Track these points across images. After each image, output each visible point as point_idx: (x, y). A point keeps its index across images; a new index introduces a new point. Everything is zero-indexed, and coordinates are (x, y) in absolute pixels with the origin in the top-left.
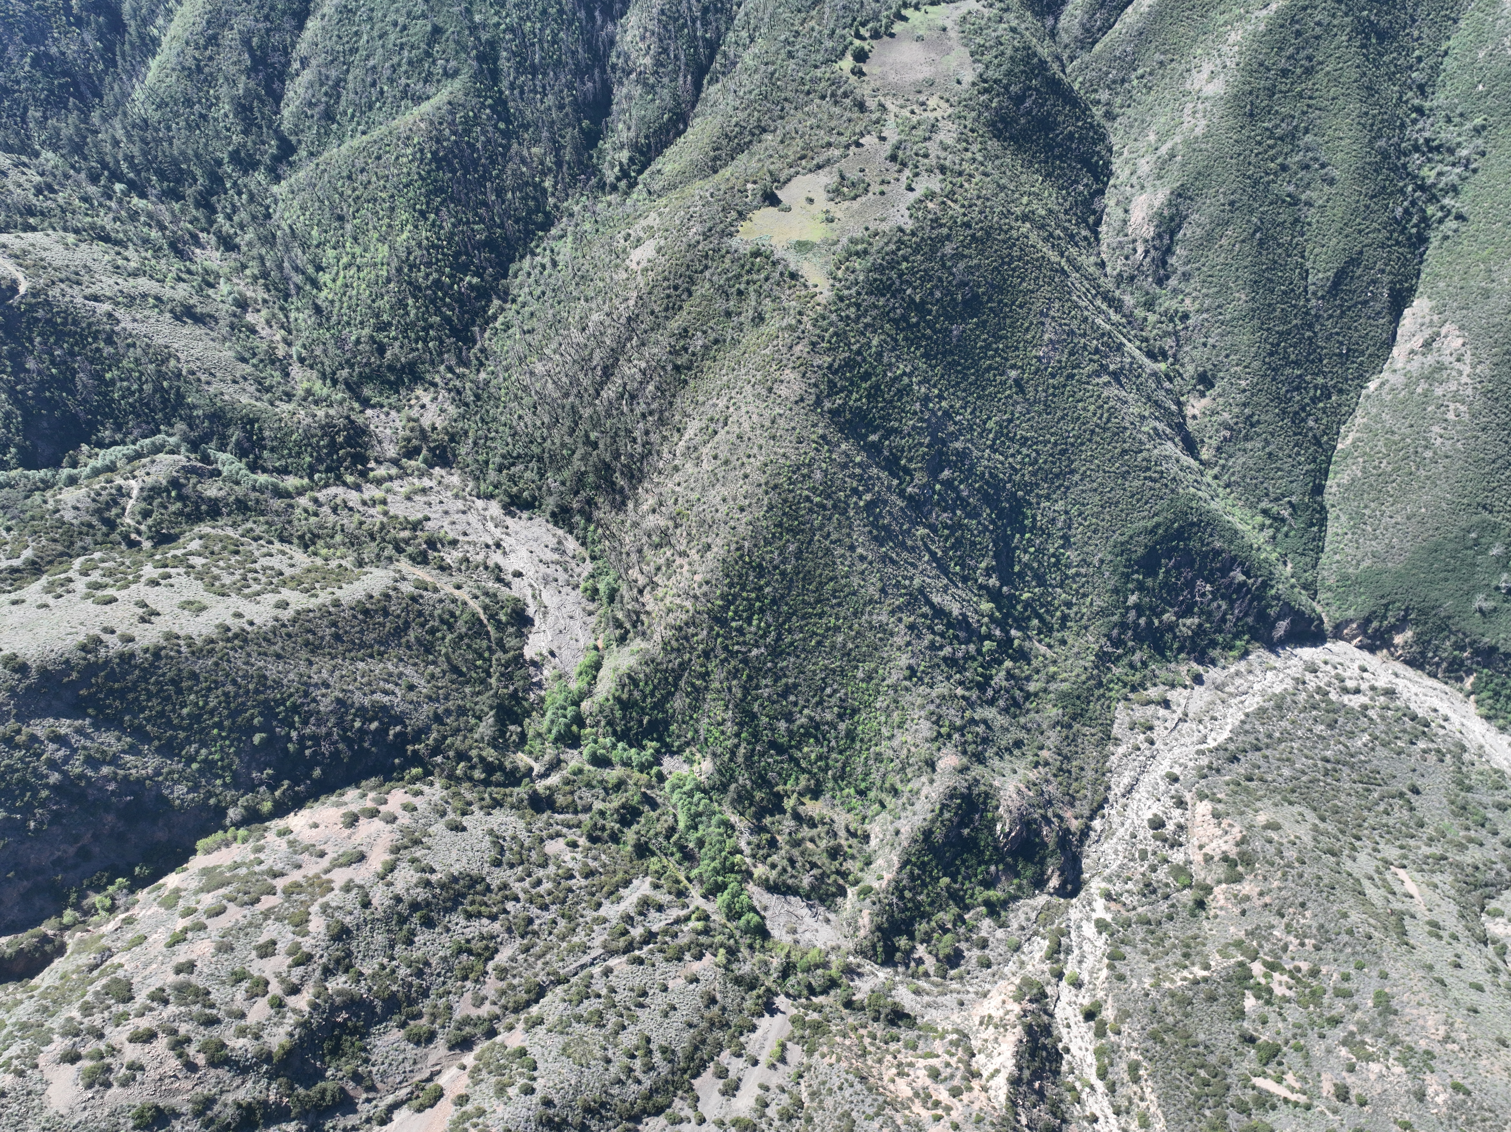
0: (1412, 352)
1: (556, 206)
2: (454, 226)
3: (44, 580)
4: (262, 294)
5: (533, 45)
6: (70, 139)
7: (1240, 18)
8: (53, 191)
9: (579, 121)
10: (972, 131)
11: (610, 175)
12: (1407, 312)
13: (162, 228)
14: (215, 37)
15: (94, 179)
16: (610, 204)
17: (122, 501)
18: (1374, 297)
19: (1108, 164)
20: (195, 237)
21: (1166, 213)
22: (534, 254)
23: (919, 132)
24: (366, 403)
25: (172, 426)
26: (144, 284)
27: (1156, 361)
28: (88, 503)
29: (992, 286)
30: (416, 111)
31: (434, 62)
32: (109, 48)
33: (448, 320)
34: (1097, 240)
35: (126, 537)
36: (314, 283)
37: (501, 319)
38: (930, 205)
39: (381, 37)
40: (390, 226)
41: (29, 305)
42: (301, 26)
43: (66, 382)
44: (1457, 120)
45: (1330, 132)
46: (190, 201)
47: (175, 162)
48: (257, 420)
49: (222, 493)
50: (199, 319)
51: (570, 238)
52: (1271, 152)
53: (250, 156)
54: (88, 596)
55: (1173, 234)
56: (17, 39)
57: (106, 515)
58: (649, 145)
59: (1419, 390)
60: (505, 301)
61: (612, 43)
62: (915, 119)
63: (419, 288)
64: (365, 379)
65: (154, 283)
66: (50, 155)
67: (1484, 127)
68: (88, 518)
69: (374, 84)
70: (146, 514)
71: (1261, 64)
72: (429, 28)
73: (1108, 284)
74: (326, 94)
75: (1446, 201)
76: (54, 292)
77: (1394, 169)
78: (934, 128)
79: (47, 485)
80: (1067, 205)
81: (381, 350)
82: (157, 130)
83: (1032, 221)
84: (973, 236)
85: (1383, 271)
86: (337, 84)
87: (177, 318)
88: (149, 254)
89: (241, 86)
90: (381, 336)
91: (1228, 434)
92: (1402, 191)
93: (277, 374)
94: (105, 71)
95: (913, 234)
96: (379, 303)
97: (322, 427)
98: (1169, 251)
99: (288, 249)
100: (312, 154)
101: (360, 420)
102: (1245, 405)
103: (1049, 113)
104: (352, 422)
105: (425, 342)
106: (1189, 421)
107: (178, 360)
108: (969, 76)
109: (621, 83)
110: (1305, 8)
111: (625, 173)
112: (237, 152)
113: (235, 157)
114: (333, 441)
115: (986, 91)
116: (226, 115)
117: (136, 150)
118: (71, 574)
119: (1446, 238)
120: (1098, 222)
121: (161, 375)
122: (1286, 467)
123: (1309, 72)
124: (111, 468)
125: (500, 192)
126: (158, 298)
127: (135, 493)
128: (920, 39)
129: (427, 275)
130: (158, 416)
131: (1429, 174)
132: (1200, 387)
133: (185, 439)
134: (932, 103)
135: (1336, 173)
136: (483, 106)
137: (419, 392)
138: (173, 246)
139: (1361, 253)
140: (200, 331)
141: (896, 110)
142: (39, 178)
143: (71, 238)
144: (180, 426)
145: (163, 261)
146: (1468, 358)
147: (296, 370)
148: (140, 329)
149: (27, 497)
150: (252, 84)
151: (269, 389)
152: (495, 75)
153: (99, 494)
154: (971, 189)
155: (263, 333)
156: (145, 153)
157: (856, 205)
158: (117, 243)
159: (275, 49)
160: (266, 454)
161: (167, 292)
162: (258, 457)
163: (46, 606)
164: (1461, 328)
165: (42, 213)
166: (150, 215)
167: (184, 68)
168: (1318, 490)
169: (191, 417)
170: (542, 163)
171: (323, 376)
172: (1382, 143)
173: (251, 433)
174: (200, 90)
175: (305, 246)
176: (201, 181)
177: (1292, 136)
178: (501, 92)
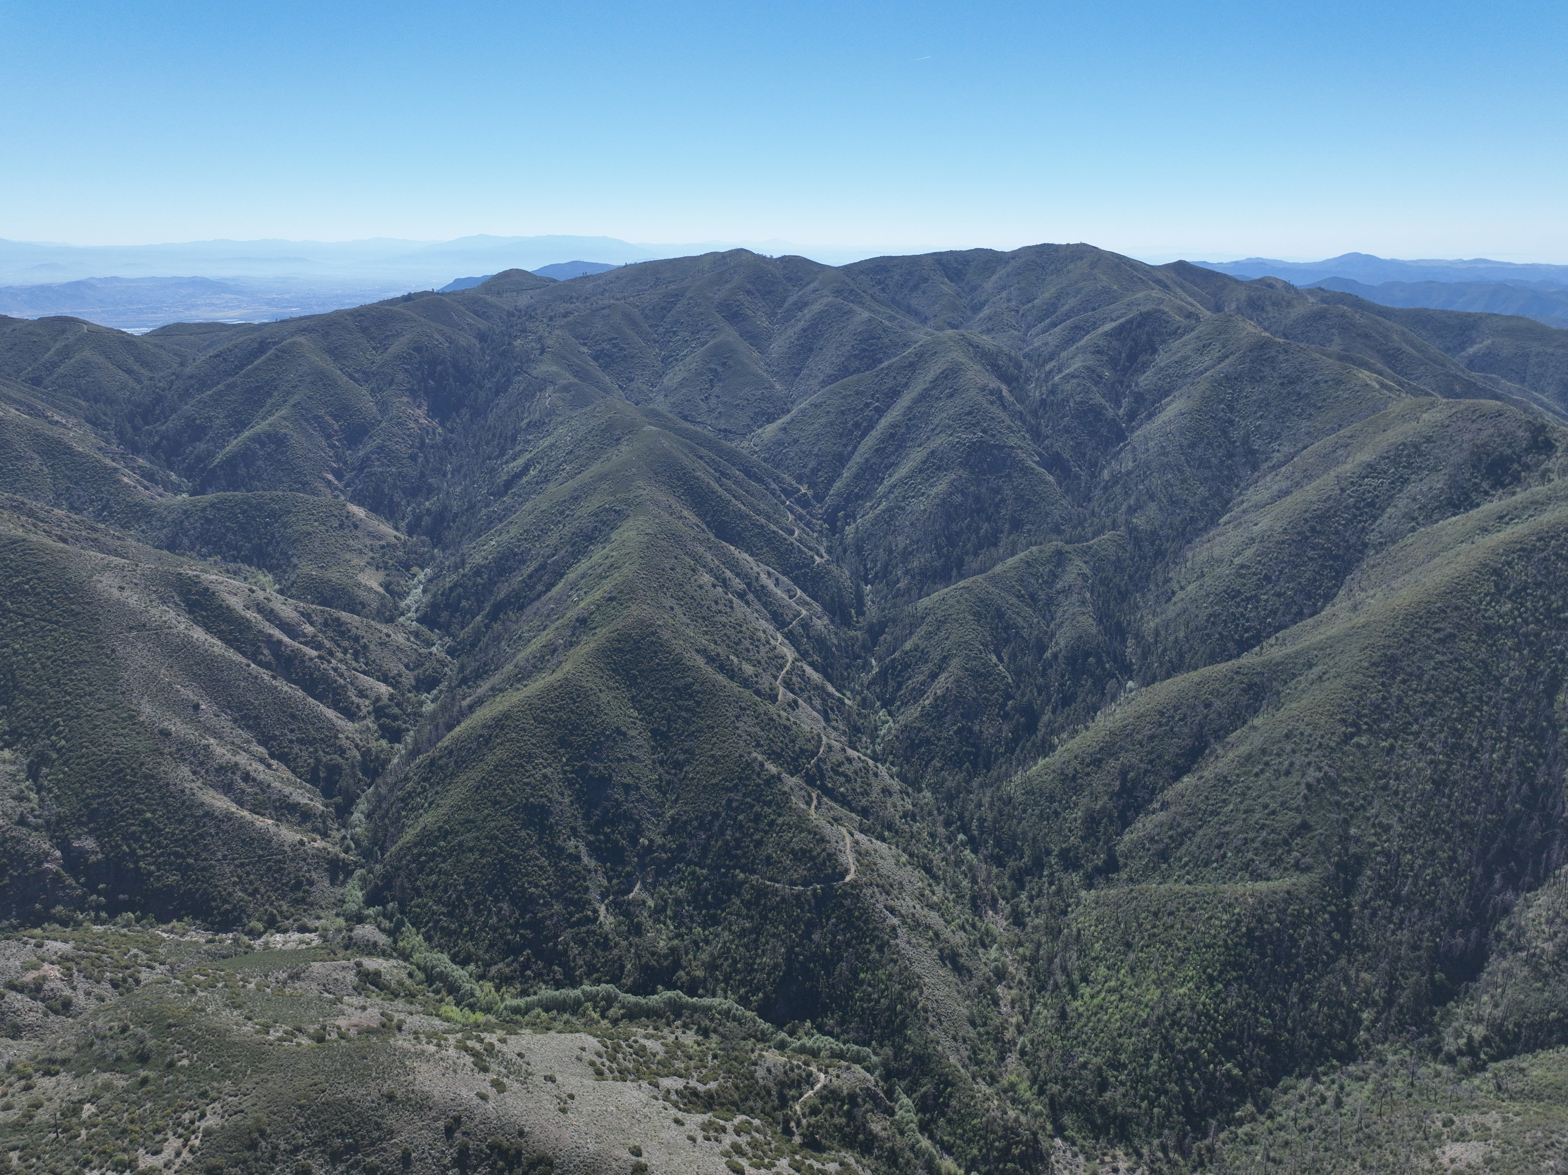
1: (1366, 1042)
2: (1239, 1006)
3: (708, 1117)
4: (1021, 975)
5: (1407, 877)
6: (949, 790)
8: (914, 819)
9: (1433, 971)
11: (1450, 1044)
13: (974, 881)
14: (1100, 761)
15: (947, 824)
16: (1438, 1074)
17: (805, 1087)
20: (994, 901)
22: (1317, 1079)
24: (1060, 1130)
25: (882, 1046)
26: (934, 918)
28: (778, 1072)
30: (1249, 885)
31: (1289, 852)
32: (1016, 740)
33: (1187, 1096)
35: (787, 1121)
36: (1073, 991)
37: (1246, 1128)
39: (1246, 812)
40: (1172, 974)
41: (845, 893)
42: (1177, 778)
43: (829, 963)
46: (1008, 871)
47: (1014, 838)
48: (953, 1085)
49: (883, 1134)
50: (959, 969)
51: (1370, 1086)
53: (1077, 858)
54: (726, 1154)
56: (957, 712)
57: (786, 1091)
58: (1517, 1036)
60: (1261, 1112)
61: (1506, 910)
63: (1172, 1048)
64: (1071, 1105)
65: (942, 921)
66: (929, 794)
68: (771, 1085)
69: (1219, 847)
70: (814, 1111)
72: (1298, 822)
74: (1171, 837)
76: (867, 891)
79: (763, 1038)
81: (1103, 1086)
82: (1015, 809)
86: (1185, 833)
87: (942, 958)
88: (951, 897)
89: (1100, 803)
90: (1109, 1073)
93: (994, 1052)
94: (1003, 754)
96: (1124, 1040)
97: (1006, 1128)
99: (1066, 948)
100: (1131, 879)
101: (1045, 1144)
104: (1036, 1141)
105: (1152, 1104)
107: (921, 993)
109: (1503, 955)
111: (1471, 1049)
112: (1068, 850)
113: (1064, 855)
114: (1007, 1149)
116: (1075, 820)
117: (990, 817)
118: (729, 1126)
121: (900, 998)
124: (815, 1053)
125: (1305, 998)
126: (937, 934)
127: (818, 1086)
129: (1186, 1040)
130: (878, 1032)
133: (885, 1064)
136: (1324, 909)
137: (1119, 1153)
138: (974, 899)
140: (952, 978)
142: (911, 807)
143: (904, 858)
144: (888, 1051)
145: (959, 908)
147: (1012, 1059)
148: (909, 951)
149: (744, 1039)
150: (1110, 805)
151: (979, 1063)
152: (1349, 888)
153: (792, 1070)
155: (1004, 1010)
156: (995, 821)
158: (935, 877)
159: (1144, 787)
160: (942, 1121)
161: (947, 933)
162: (933, 1120)
163: (693, 1139)
165: (897, 832)
166: (971, 868)
167: (1062, 773)
169: (901, 1048)
170: (1368, 992)
171: (1034, 1080)
173: (941, 1093)
174: (1065, 793)
175: (1082, 953)
176: (1026, 859)
178: (1349, 905)
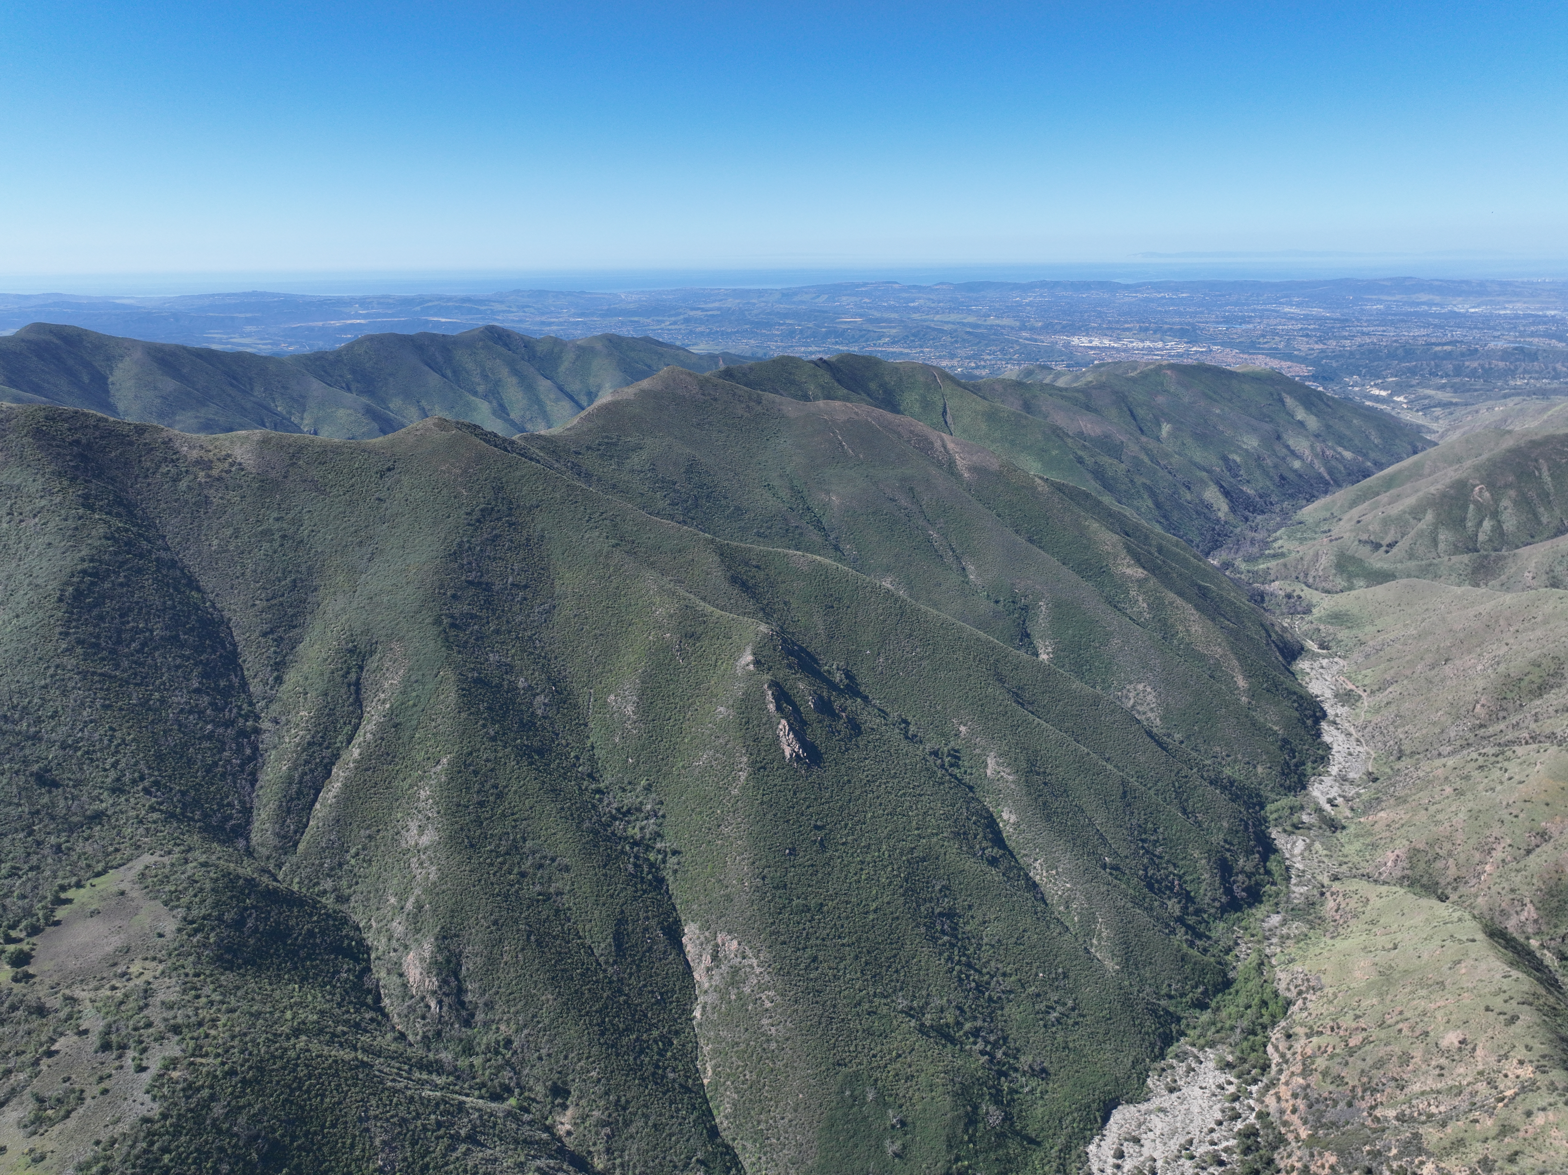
0: (708, 969)
7: (421, 778)
10: (197, 975)
12: (684, 940)
18: (654, 942)
19: (361, 942)
21: (440, 959)
23: (131, 1004)
27: (504, 1100)
29: (290, 1122)
34: (386, 1016)
38: (175, 1074)
44: (629, 787)
45: (543, 832)
52: (505, 867)
55: (456, 974)
59: (733, 997)
62: (119, 994)
67: (650, 785)
71: (458, 805)
73: (418, 1052)
75: (658, 845)
77: (608, 839)
78: (148, 992)
80: (338, 998)
83: (306, 1032)
84: (244, 1081)
85: (647, 918)
91: (608, 1130)
92: (623, 852)
95: (165, 1116)
98: (461, 991)
102: (607, 1093)
103: (278, 923)
106: (566, 1140)
108: (170, 926)
110: (471, 754)
115: (196, 931)
119: (675, 872)
120: (378, 999)
122: (676, 1129)
123: (500, 796)
128: (92, 914)
131: (634, 832)
132: (559, 1101)
134: (134, 969)
135: (566, 861)
139: (622, 912)
141: (92, 995)
146: (749, 952)
154: (220, 1034)
157: (71, 1123)
164: (730, 932)
168: (714, 1132)
172: (586, 824)
177: (515, 848)
